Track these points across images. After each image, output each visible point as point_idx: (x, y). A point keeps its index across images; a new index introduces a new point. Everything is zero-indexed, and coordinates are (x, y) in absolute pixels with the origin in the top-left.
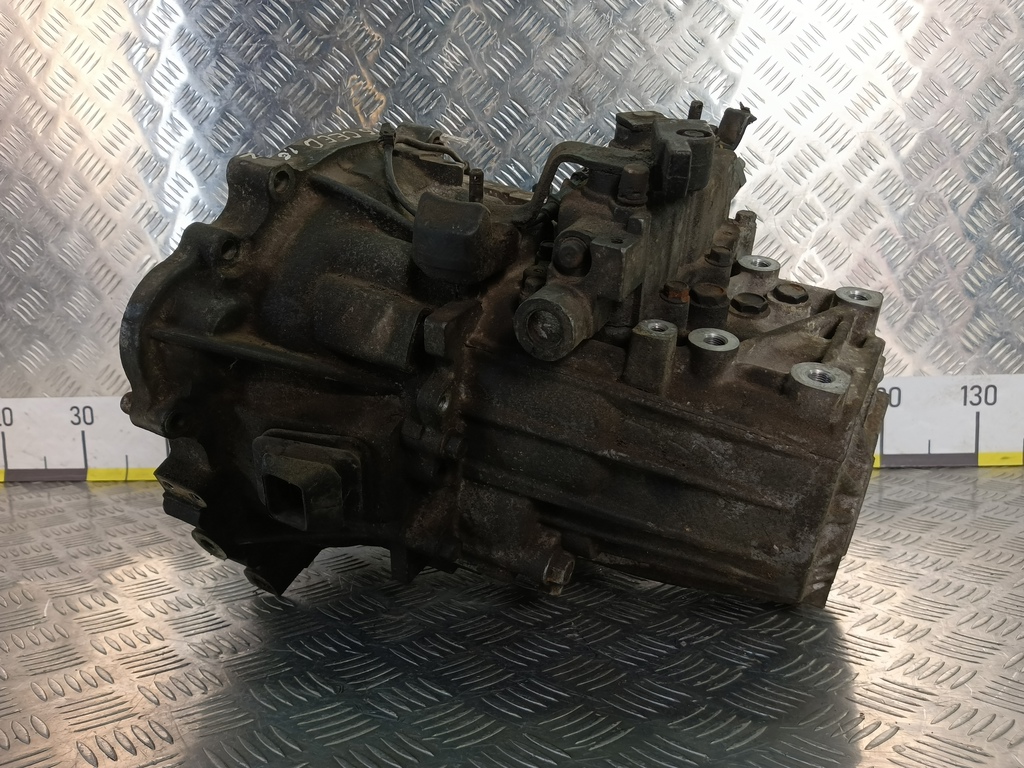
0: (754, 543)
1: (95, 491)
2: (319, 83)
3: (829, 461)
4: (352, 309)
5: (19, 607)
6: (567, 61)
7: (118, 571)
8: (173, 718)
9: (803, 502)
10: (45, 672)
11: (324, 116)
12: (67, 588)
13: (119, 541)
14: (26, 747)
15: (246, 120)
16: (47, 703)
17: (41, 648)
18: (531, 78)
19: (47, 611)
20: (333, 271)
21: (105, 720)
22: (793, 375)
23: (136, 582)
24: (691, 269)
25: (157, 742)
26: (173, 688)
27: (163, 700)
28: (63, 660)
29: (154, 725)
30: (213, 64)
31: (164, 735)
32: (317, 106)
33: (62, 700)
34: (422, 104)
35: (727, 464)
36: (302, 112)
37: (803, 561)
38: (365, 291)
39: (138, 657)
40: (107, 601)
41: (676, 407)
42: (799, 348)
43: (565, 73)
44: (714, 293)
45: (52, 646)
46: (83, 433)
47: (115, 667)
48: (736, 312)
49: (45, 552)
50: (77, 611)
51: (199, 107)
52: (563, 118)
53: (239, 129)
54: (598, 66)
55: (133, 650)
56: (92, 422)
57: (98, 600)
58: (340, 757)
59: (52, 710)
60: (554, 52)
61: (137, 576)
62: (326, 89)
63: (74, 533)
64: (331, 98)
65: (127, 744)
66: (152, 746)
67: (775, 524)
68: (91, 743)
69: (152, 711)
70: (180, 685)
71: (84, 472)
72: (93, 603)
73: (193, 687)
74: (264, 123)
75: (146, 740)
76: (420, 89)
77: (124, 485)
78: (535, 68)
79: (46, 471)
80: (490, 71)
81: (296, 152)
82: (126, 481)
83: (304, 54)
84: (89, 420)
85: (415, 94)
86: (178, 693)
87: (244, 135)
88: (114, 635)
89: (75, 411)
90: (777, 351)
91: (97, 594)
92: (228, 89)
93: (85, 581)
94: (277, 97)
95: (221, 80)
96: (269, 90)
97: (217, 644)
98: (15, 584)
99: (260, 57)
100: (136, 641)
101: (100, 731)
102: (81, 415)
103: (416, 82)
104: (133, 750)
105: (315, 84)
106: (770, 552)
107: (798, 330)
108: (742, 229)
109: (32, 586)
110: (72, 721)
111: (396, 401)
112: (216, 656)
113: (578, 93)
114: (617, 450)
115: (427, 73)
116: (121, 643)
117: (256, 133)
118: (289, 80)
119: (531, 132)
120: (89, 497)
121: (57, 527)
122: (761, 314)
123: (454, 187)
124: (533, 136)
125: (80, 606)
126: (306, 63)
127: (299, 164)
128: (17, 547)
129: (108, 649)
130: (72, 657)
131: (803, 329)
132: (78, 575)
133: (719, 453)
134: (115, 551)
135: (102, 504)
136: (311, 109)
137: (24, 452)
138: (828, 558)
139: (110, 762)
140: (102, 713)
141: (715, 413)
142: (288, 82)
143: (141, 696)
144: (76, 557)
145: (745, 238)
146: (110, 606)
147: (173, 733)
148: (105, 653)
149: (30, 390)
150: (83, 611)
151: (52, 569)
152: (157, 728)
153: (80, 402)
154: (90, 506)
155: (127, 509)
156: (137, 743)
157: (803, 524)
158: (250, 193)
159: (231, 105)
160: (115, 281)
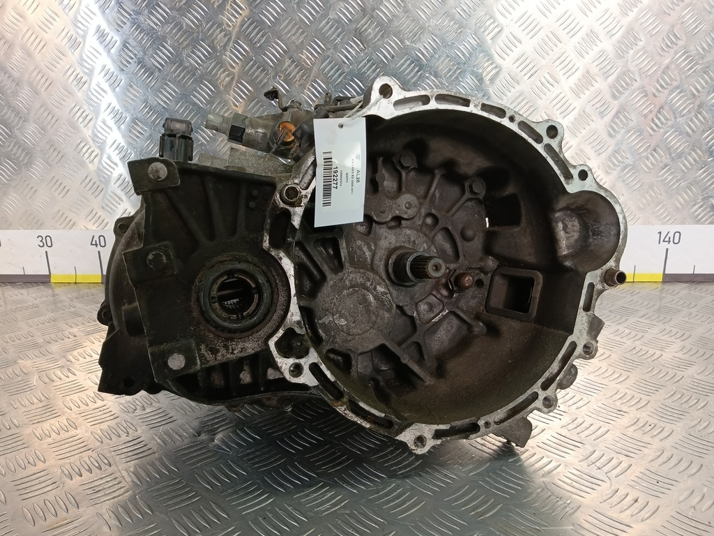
1: (58, 290)
2: (187, 25)
5: (19, 379)
6: (351, 13)
7: (75, 353)
8: (111, 452)
10: (39, 422)
11: (191, 47)
12: (45, 365)
13: (75, 330)
14: (34, 468)
15: (140, 49)
16: (42, 442)
17: (34, 407)
18: (328, 23)
19: (36, 381)
21: (74, 453)
23: (86, 361)
25: (103, 466)
26: (110, 432)
27: (105, 441)
28: (48, 414)
29: (100, 456)
30: (116, 10)
31: (107, 462)
32: (185, 40)
33: (50, 440)
34: (256, 40)
36: (176, 44)
39: (90, 413)
40: (70, 374)
43: (350, 20)
45: (41, 405)
46: (46, 252)
47: (77, 418)
49: (30, 338)
50: (53, 381)
51: (108, 39)
52: (349, 52)
53: (135, 55)
54: (372, 17)
55: (87, 408)
56: (51, 246)
57: (65, 374)
58: (198, 475)
59: (45, 446)
60: (343, 6)
61: (87, 357)
62: (191, 28)
63: (47, 324)
64: (195, 34)
65: (87, 468)
66: (100, 468)
68: (68, 467)
69: (99, 447)
70: (114, 431)
71: (49, 276)
72: (62, 376)
73: (121, 432)
74: (151, 51)
75: (97, 465)
76: (254, 29)
77: (75, 286)
78: (331, 17)
79: (25, 276)
80: (300, 18)
82: (76, 283)
83: (176, 4)
84: (49, 244)
85: (251, 33)
86: (113, 436)
87: (138, 59)
88: (75, 397)
89: (40, 238)
91: (63, 369)
92: (126, 28)
93: (56, 360)
94: (159, 33)
95: (122, 21)
96: (154, 28)
97: (134, 403)
98: (15, 362)
99: (146, 5)
100: (88, 402)
101: (72, 459)
102: (44, 241)
103: (251, 24)
104: (90, 471)
105: (184, 25)
109: (26, 364)
110: (57, 453)
112: (134, 412)
113: (359, 34)
115: (258, 18)
116: (80, 403)
117: (146, 58)
118: (166, 22)
119: (328, 60)
120: (54, 295)
121: (36, 319)
124: (330, 63)
125: (55, 378)
126: (177, 11)
128: (13, 335)
129: (73, 407)
130: (53, 412)
132: (51, 356)
134: (72, 338)
135: (62, 301)
136: (182, 42)
137: (10, 263)
139: (78, 478)
140: (72, 448)
142: (166, 23)
143: (92, 438)
144: (49, 343)
146: (72, 377)
147: (111, 461)
148: (71, 410)
149: (10, 224)
150: (57, 382)
151: (36, 352)
152: (102, 458)
153: (44, 233)
154: (55, 303)
155: (78, 305)
156: (92, 466)
159: (129, 39)
160: (60, 156)
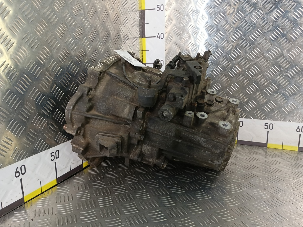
0: (209, 160)
3: (226, 144)
4: (119, 106)
9: (220, 152)
20: (114, 96)
22: (219, 124)
24: (197, 95)
35: (204, 143)
37: (220, 164)
38: (122, 102)
41: (194, 131)
42: (220, 115)
44: (201, 102)
48: (207, 105)
67: (214, 156)
81: (102, 64)
90: (216, 116)
106: (213, 162)
107: (220, 110)
108: (208, 82)
111: (128, 126)
114: (180, 140)
122: (212, 106)
123: (140, 72)
127: (104, 68)
131: (221, 110)
133: (203, 141)
138: (225, 163)
141: (202, 132)
145: (209, 84)
157: (220, 157)
158: (93, 77)
